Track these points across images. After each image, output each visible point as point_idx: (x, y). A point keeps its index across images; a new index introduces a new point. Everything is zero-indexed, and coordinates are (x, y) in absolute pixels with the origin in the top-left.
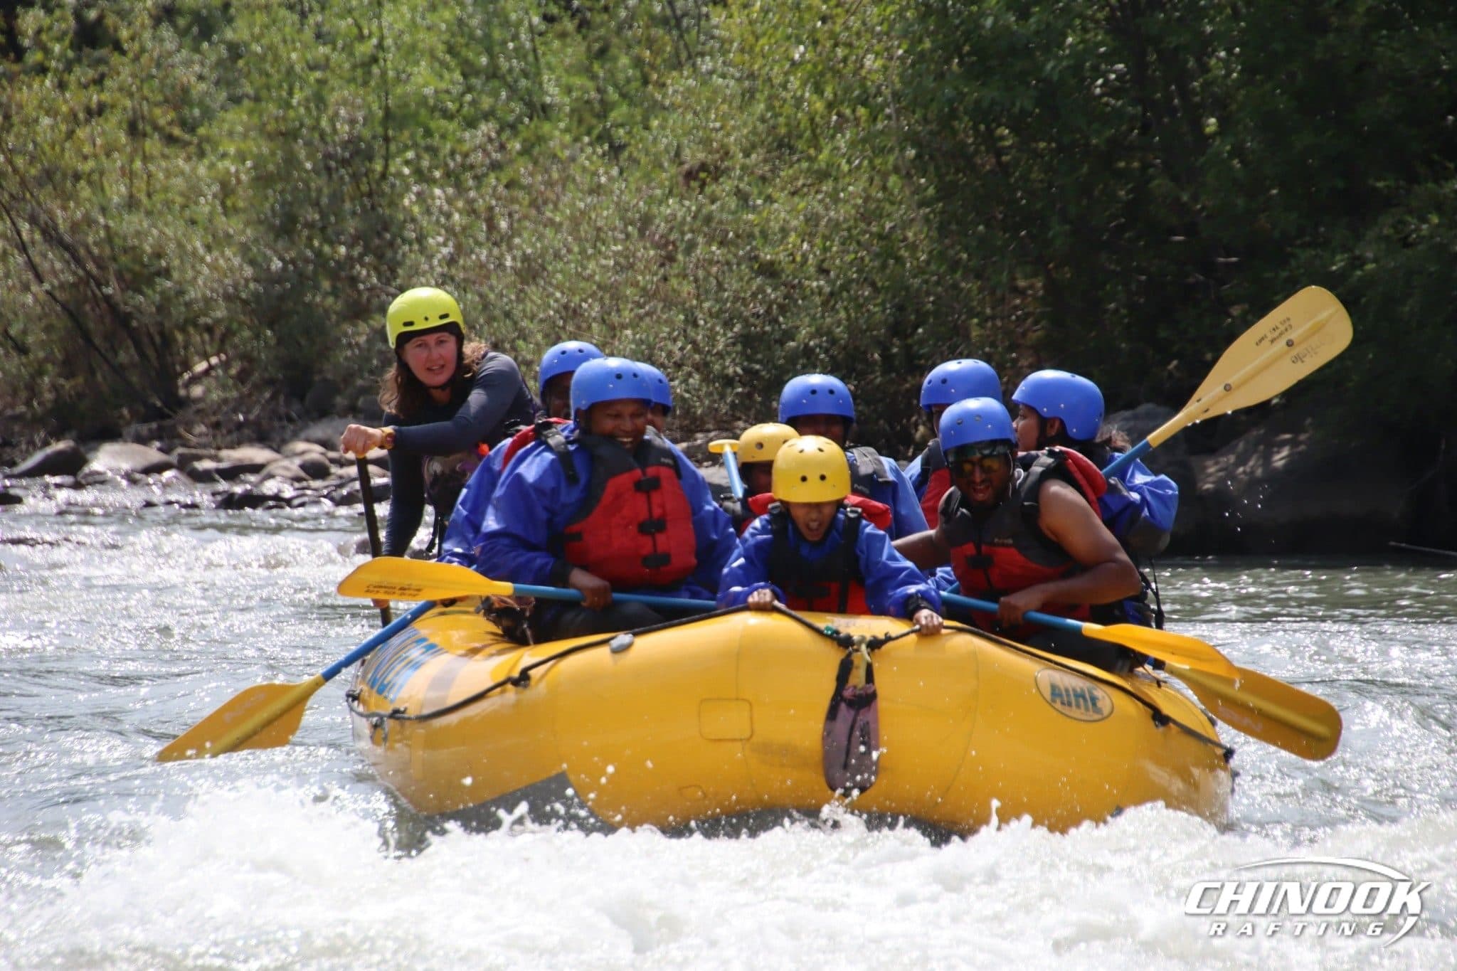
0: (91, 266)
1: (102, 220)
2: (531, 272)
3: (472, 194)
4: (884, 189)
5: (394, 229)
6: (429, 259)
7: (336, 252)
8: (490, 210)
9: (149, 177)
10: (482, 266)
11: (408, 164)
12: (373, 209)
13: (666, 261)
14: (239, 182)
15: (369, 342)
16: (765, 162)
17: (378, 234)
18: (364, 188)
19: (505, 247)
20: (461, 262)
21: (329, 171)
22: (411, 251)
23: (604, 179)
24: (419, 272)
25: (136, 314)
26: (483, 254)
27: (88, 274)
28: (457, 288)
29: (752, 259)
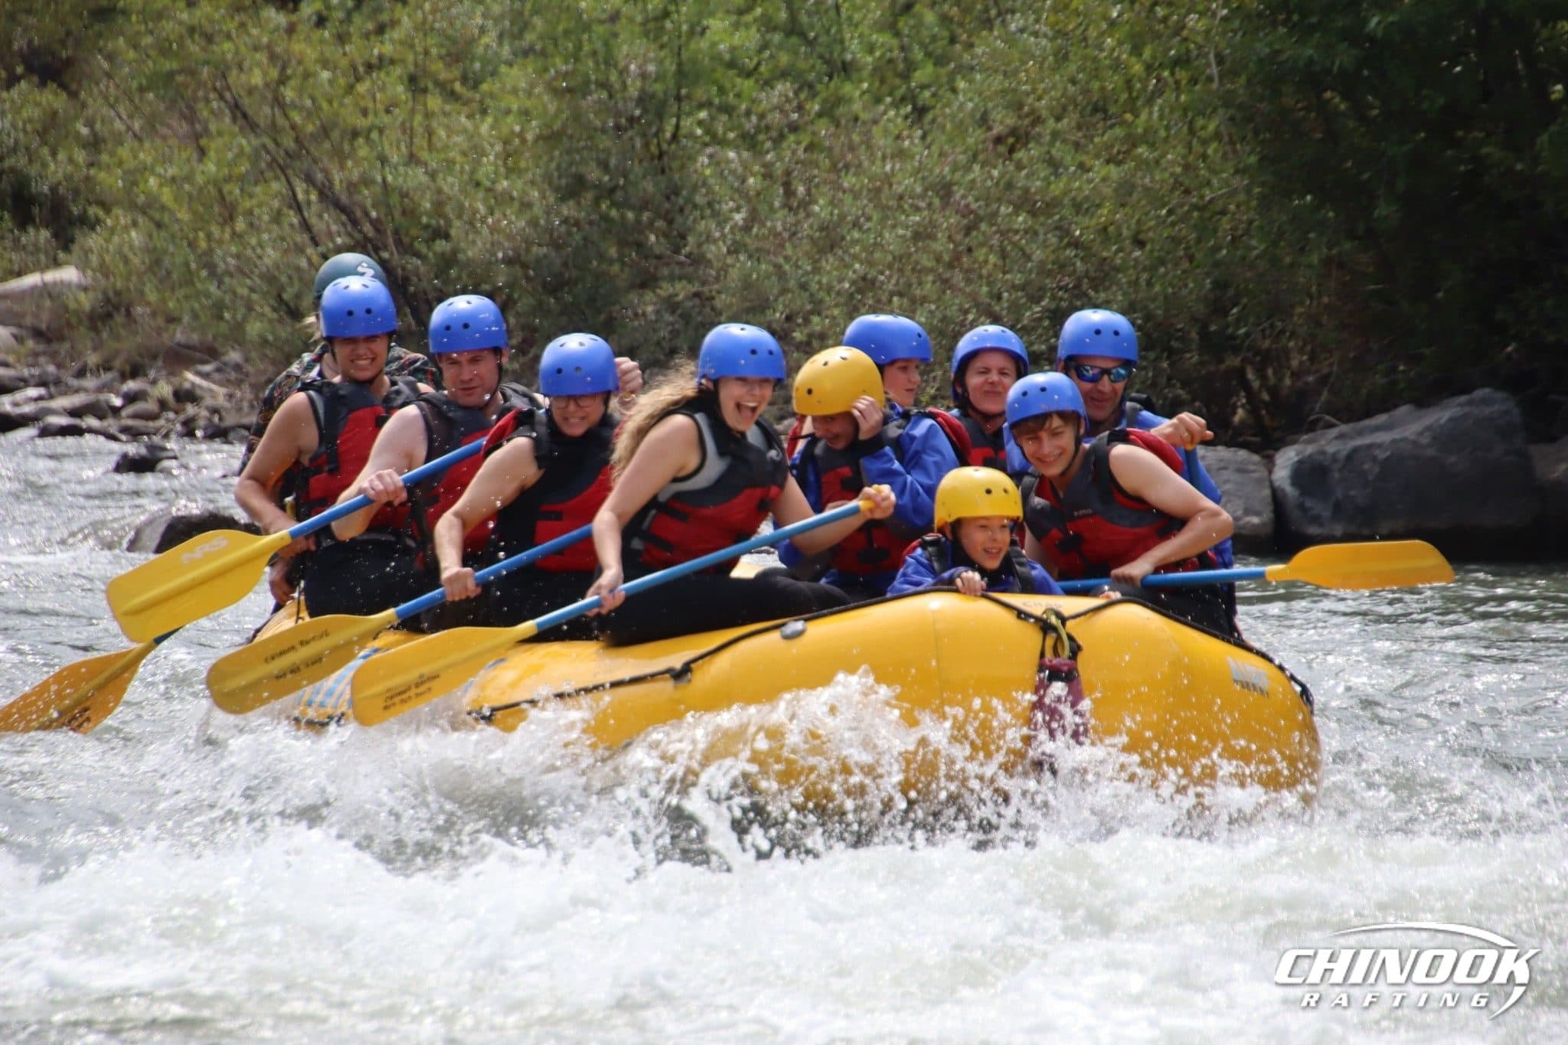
1: (379, 175)
2: (829, 242)
3: (769, 157)
4: (1204, 157)
5: (684, 193)
6: (721, 225)
7: (623, 217)
8: (788, 173)
9: (430, 133)
10: (777, 235)
11: (700, 123)
12: (663, 171)
13: (968, 230)
14: (524, 141)
15: (657, 312)
16: (1079, 127)
17: (668, 198)
18: (654, 149)
19: (802, 214)
20: (755, 230)
21: (618, 127)
22: (702, 218)
23: (907, 143)
24: (709, 239)
25: (414, 279)
26: (779, 221)
27: (366, 237)
28: (750, 257)
29: (1062, 230)
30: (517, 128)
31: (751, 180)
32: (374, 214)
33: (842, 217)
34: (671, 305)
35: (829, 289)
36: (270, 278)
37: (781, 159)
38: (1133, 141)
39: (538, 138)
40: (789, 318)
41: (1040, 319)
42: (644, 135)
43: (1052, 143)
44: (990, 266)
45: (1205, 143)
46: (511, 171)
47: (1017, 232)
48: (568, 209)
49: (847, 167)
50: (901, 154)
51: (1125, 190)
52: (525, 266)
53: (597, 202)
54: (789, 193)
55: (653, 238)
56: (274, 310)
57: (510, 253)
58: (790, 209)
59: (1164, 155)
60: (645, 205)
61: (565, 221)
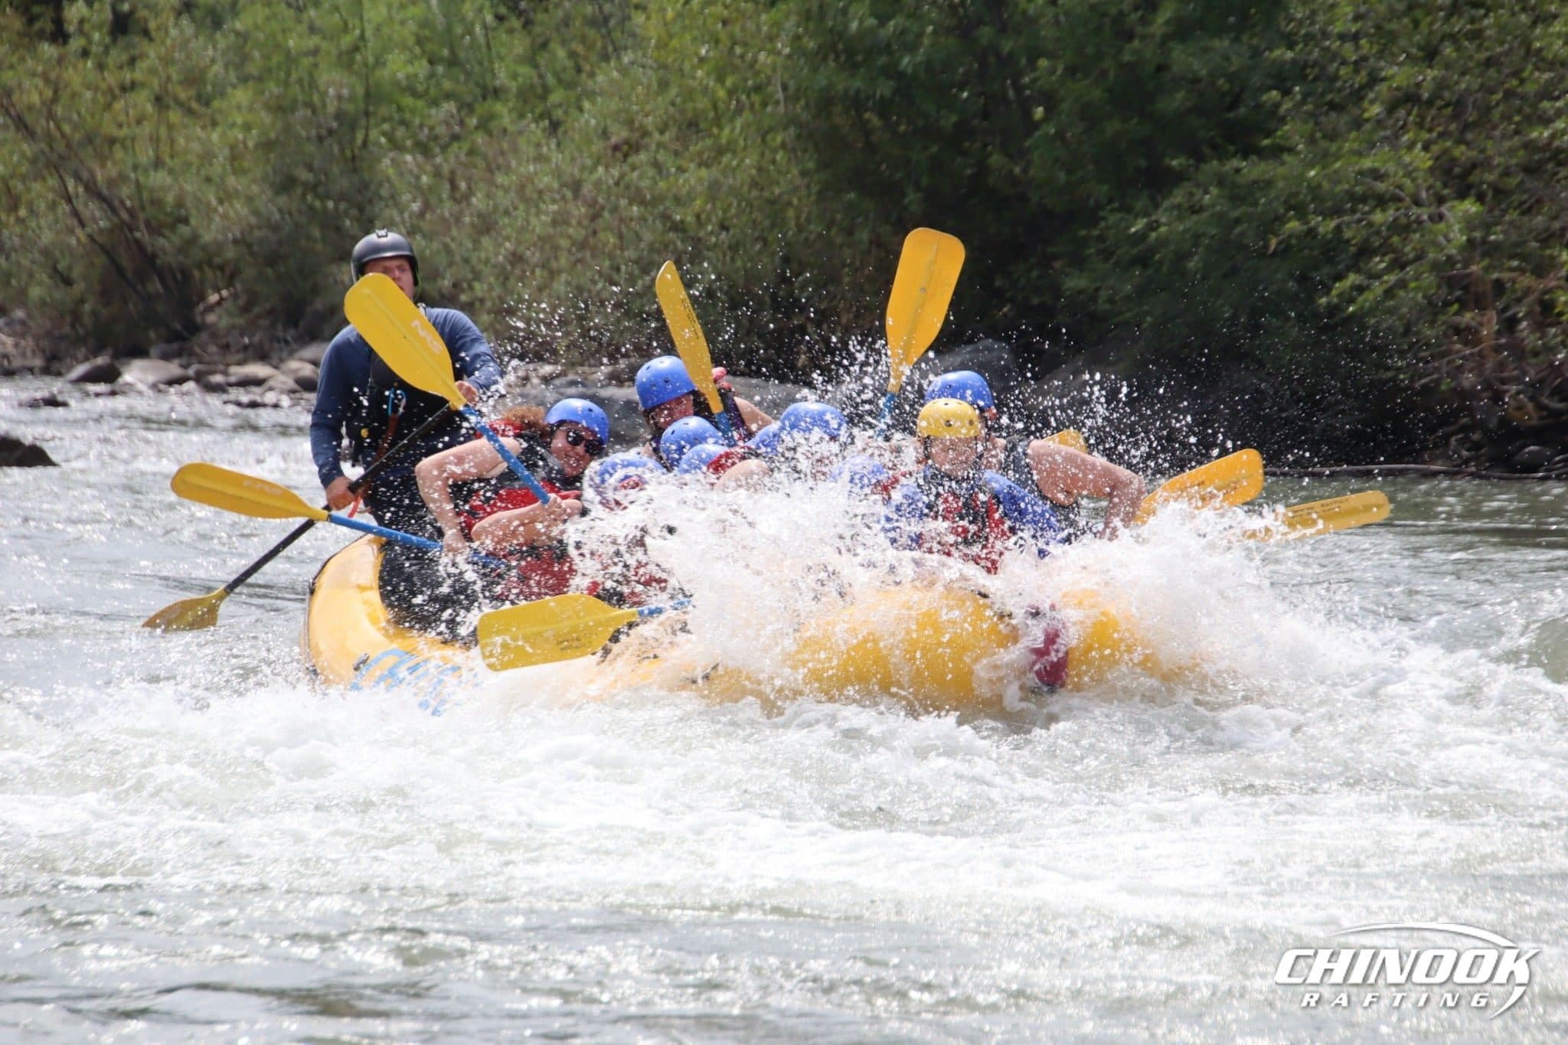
0: (125, 216)
1: (133, 175)
2: (486, 226)
3: (438, 160)
4: (774, 162)
5: (373, 187)
6: (401, 213)
7: (325, 208)
8: (453, 173)
9: (172, 142)
10: (443, 219)
11: (384, 134)
12: (355, 170)
13: (595, 217)
14: (246, 147)
16: (677, 139)
17: (360, 192)
18: (348, 154)
19: (464, 204)
20: (428, 216)
21: (320, 139)
22: (387, 206)
23: (545, 149)
25: (161, 254)
26: (447, 209)
27: (123, 222)
28: (424, 236)
29: (666, 217)
30: (240, 136)
31: (424, 179)
32: (128, 203)
33: (496, 207)
35: (487, 261)
36: (46, 253)
37: (446, 160)
38: (720, 151)
39: (256, 146)
40: (455, 285)
42: (340, 143)
43: (657, 151)
44: (610, 246)
45: (775, 151)
46: (239, 171)
47: (631, 220)
48: (283, 200)
49: (499, 168)
50: (540, 159)
51: (714, 188)
52: (249, 245)
53: (304, 195)
54: (454, 187)
55: (348, 223)
56: (51, 277)
57: (238, 235)
58: (455, 200)
59: (742, 161)
60: (341, 197)
61: (280, 211)
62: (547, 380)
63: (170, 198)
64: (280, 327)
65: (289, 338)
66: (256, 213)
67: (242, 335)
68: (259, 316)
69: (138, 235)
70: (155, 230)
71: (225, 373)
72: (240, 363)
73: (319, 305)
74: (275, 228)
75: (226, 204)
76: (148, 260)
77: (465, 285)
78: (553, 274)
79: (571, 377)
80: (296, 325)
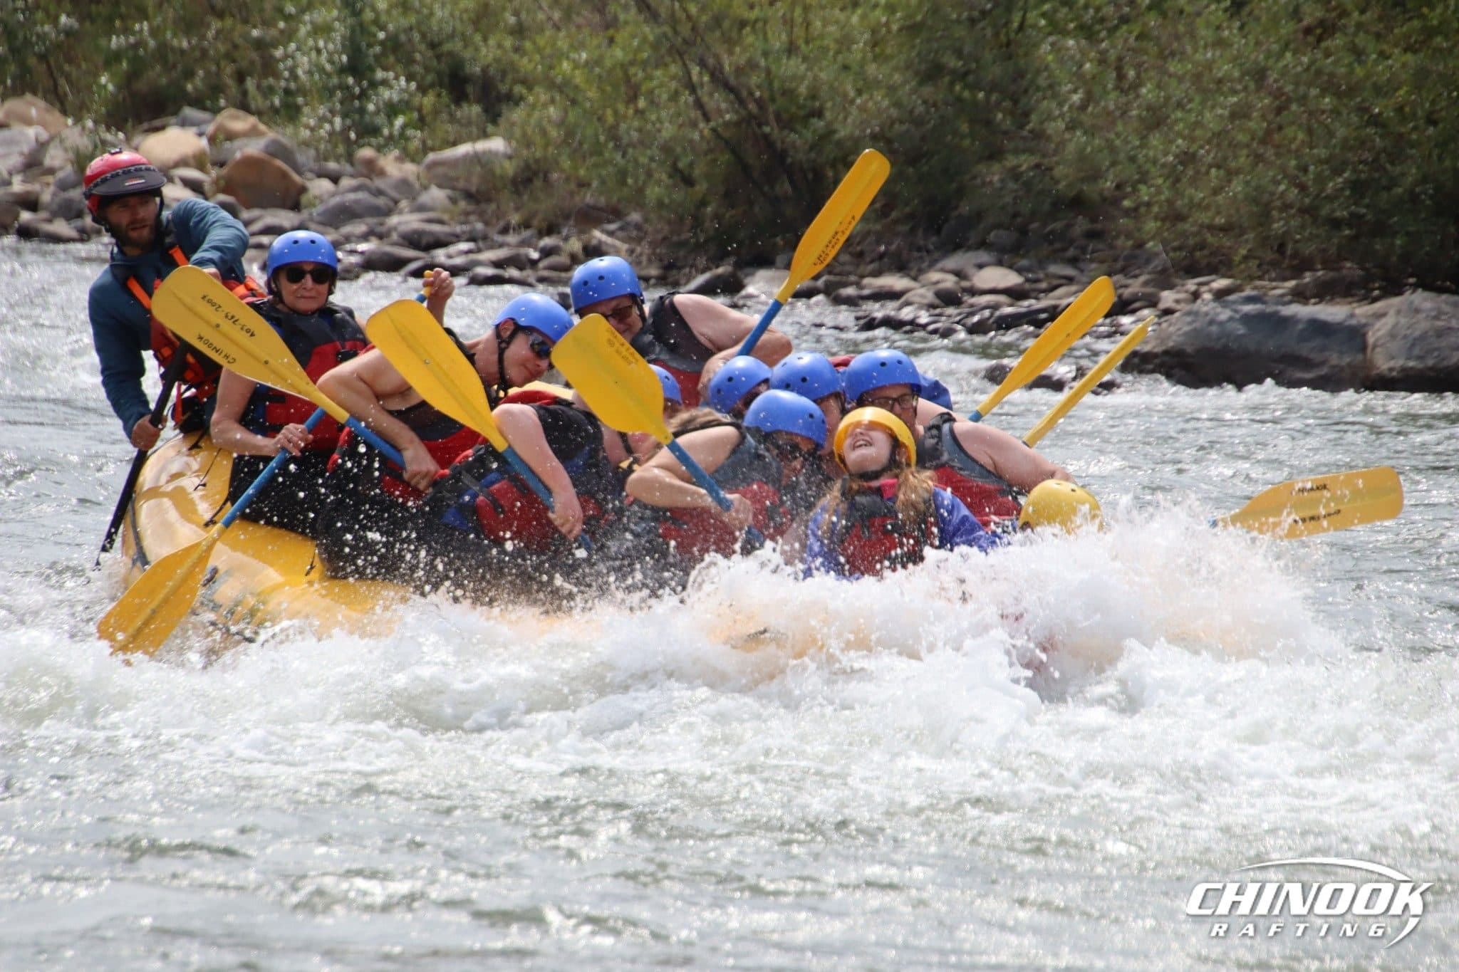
0: (752, 107)
1: (763, 63)
2: (1155, 120)
3: (1104, 45)
5: (1029, 76)
6: (1061, 105)
7: (975, 100)
8: (1120, 59)
9: (808, 25)
10: (1109, 113)
11: (1044, 15)
12: (1010, 57)
13: (1279, 111)
14: (889, 31)
15: (1002, 181)
16: (1381, 20)
17: (1014, 81)
18: (1003, 38)
19: (1132, 95)
20: (1090, 109)
21: (971, 19)
22: (1044, 98)
23: (1226, 33)
24: (1050, 117)
25: (791, 153)
26: (1112, 101)
27: (750, 113)
28: (1085, 133)
29: (1362, 109)
30: (883, 19)
31: (1088, 66)
32: (758, 94)
33: (1167, 98)
34: (1015, 174)
35: (1155, 162)
36: (666, 149)
37: (1114, 47)
38: (1429, 33)
39: (901, 30)
40: (1119, 187)
41: (1342, 189)
42: (994, 26)
43: (1356, 34)
44: (1298, 142)
46: (881, 58)
47: (1323, 112)
48: (927, 90)
49: (1173, 54)
50: (1221, 43)
51: (1420, 75)
52: (889, 141)
53: (952, 84)
54: (1121, 76)
56: (670, 176)
57: (877, 129)
58: (1122, 91)
60: (993, 88)
61: (925, 102)
62: (1220, 295)
63: (803, 90)
64: (920, 233)
65: (931, 247)
66: (898, 104)
67: (878, 243)
68: (896, 222)
69: (767, 129)
70: (787, 123)
71: (859, 285)
72: (877, 274)
73: (965, 208)
74: (918, 122)
75: (865, 97)
76: (778, 158)
77: (1129, 189)
78: (1231, 174)
79: (1248, 292)
80: (938, 232)
